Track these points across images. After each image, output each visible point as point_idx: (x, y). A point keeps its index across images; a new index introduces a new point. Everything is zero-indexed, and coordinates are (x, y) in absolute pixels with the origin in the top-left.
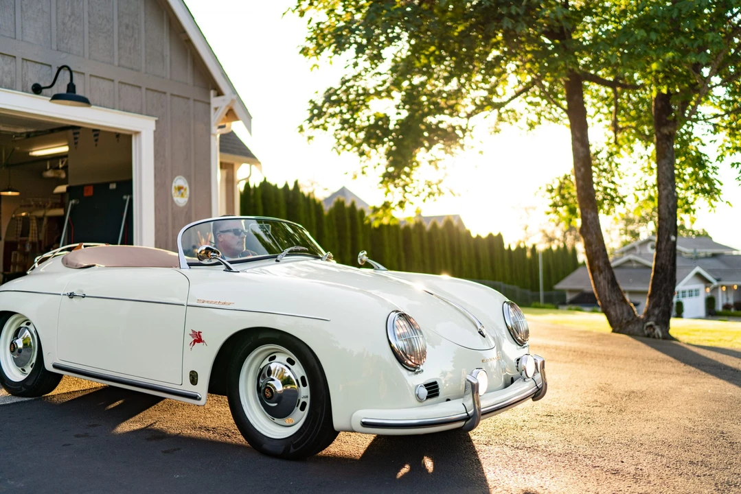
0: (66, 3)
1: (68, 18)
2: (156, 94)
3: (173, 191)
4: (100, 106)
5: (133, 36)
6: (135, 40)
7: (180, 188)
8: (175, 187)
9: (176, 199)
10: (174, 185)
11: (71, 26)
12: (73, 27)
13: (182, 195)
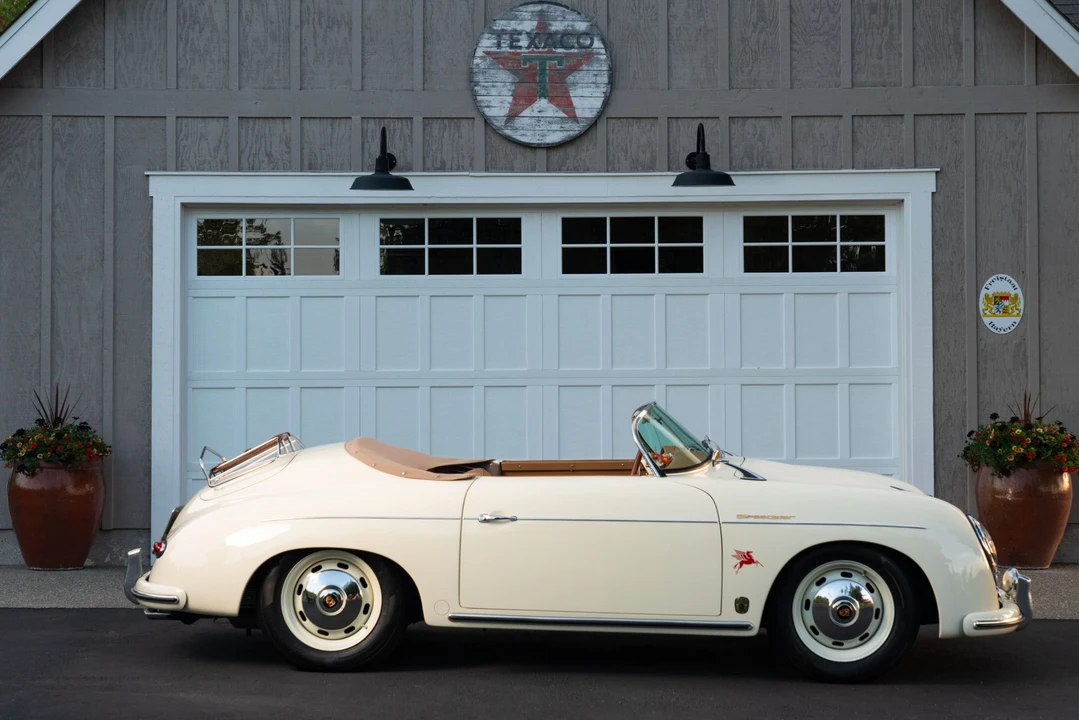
0: (749, 4)
1: (752, 28)
2: (939, 121)
3: (982, 306)
4: (815, 167)
5: (885, 23)
6: (892, 28)
7: (1002, 297)
8: (987, 296)
9: (986, 320)
10: (983, 292)
11: (758, 41)
12: (762, 41)
13: (1005, 311)
